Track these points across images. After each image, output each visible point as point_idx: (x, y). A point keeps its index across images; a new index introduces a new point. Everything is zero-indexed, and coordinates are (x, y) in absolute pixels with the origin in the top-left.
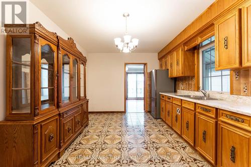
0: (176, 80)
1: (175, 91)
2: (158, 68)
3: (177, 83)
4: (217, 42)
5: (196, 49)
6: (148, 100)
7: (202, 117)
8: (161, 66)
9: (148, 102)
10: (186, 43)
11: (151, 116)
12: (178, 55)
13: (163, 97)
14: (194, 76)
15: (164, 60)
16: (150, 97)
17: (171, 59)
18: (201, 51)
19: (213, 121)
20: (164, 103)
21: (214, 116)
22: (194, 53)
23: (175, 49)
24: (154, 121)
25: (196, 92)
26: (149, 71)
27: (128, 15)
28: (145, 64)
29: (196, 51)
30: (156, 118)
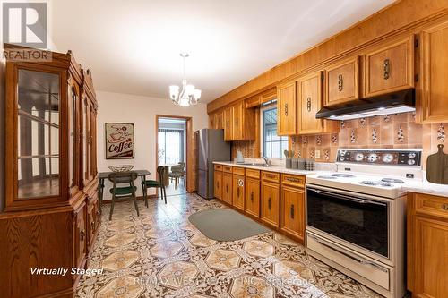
0: (232, 145)
1: (231, 160)
2: (206, 126)
3: (234, 148)
4: (279, 103)
5: (257, 108)
6: (194, 174)
7: (268, 184)
8: (212, 123)
9: (194, 178)
10: (247, 100)
11: (199, 197)
12: (237, 112)
13: (219, 167)
14: (255, 140)
15: (216, 116)
16: (197, 170)
17: (228, 116)
18: (262, 110)
19: (277, 186)
20: (220, 176)
21: (277, 181)
22: (254, 112)
23: (234, 103)
24: (207, 202)
25: (257, 160)
26: (194, 130)
27: (187, 56)
28: (188, 119)
29: (257, 110)
30: (208, 199)
